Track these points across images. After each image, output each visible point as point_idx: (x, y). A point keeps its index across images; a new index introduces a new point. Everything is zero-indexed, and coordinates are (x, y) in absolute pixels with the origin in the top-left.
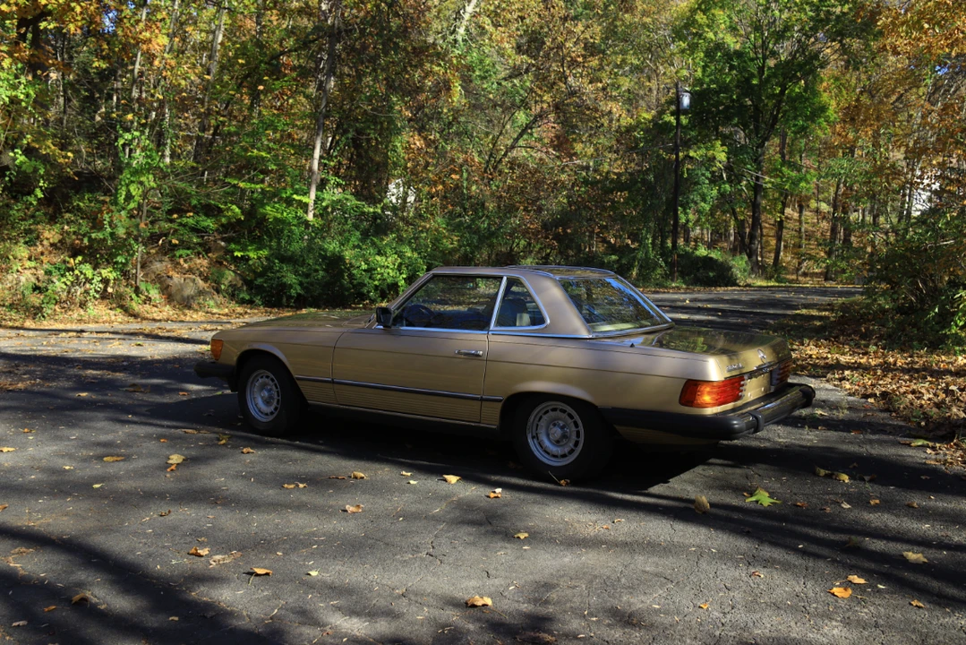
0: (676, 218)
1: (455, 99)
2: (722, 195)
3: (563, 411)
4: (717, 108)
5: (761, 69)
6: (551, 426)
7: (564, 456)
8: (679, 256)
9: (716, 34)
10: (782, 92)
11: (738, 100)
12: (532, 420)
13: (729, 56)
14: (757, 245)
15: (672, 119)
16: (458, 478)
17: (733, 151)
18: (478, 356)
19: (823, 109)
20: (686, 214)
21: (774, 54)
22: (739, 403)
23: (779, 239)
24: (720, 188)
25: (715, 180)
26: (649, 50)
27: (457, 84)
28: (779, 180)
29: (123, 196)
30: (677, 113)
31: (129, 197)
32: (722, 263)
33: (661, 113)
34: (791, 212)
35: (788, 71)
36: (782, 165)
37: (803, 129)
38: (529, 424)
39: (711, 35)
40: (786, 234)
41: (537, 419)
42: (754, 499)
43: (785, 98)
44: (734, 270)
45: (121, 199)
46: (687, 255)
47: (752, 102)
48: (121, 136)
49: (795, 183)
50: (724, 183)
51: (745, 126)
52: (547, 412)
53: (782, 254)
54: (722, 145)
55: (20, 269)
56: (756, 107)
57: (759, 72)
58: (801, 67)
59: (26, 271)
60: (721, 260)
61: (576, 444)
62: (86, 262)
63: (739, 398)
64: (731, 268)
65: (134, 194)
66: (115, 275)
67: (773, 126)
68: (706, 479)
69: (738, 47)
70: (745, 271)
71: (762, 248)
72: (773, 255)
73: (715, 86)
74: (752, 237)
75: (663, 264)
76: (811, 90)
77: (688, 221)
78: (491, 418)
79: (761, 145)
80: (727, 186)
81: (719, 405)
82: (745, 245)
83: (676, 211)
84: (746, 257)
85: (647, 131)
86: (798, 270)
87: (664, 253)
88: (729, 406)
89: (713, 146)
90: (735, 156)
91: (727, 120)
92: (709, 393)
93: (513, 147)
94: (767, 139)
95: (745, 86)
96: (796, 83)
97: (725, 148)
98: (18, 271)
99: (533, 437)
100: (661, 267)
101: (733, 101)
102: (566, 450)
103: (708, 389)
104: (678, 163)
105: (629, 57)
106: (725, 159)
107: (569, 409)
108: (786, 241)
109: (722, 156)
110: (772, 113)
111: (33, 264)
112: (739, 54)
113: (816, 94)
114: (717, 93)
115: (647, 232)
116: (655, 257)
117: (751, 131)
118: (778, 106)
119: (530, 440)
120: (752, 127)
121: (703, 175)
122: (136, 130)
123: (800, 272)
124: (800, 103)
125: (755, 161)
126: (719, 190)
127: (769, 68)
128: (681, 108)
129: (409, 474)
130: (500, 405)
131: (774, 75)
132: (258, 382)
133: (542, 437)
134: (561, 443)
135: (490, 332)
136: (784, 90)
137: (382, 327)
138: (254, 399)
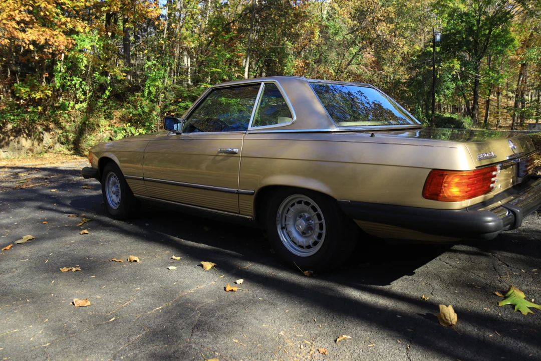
0: (434, 100)
1: (316, 39)
2: (457, 87)
3: (307, 203)
4: (455, 43)
5: (478, 21)
6: (298, 218)
7: (309, 247)
8: (435, 117)
9: (454, 4)
10: (490, 33)
11: (466, 38)
12: (280, 212)
13: (461, 15)
14: (475, 112)
15: (432, 49)
16: (213, 264)
17: (464, 64)
18: (235, 153)
19: (512, 40)
20: (439, 97)
21: (485, 13)
22: (491, 195)
23: (487, 109)
24: (457, 83)
25: (454, 79)
26: (420, 20)
27: (317, 31)
28: (488, 78)
29: (147, 93)
30: (434, 47)
31: (150, 93)
32: (458, 120)
33: (426, 46)
34: (493, 97)
35: (493, 21)
36: (489, 71)
37: (501, 52)
38: (278, 215)
39: (451, 5)
40: (491, 108)
41: (286, 211)
42: (508, 302)
43: (491, 36)
44: (464, 124)
45: (146, 94)
46: (439, 117)
47: (474, 38)
48: (146, 63)
49: (497, 80)
50: (459, 81)
51: (470, 50)
52: (293, 205)
53: (488, 117)
54: (457, 61)
55: (104, 131)
56: (476, 41)
57: (477, 23)
58: (500, 19)
59: (107, 132)
60: (457, 119)
61: (320, 236)
62: (132, 126)
63: (490, 190)
64: (463, 123)
65: (152, 91)
66: (145, 131)
67: (485, 50)
68: (452, 269)
69: (466, 10)
70: (470, 124)
71: (478, 114)
72: (484, 118)
73: (453, 31)
74: (473, 108)
75: (427, 121)
76: (505, 31)
77: (440, 100)
78: (247, 210)
79: (479, 60)
80: (460, 82)
81: (470, 198)
82: (470, 112)
83: (434, 96)
84: (470, 118)
85: (418, 56)
86: (497, 125)
87: (427, 116)
88: (479, 199)
89: (453, 62)
90: (465, 66)
91: (460, 48)
92: (458, 185)
93: (349, 64)
94: (481, 58)
95: (470, 31)
96: (497, 28)
98: (103, 131)
99: (283, 228)
100: (426, 122)
101: (463, 38)
102: (311, 242)
103: (456, 180)
104: (435, 71)
105: (409, 23)
106: (459, 68)
107: (313, 203)
108: (491, 111)
109: (457, 66)
110: (484, 44)
111: (110, 128)
112: (466, 14)
113: (507, 32)
114: (454, 34)
115: (418, 105)
116: (423, 117)
117: (473, 54)
118: (487, 40)
119: (279, 231)
120: (473, 52)
121: (448, 77)
122: (154, 60)
123: (498, 126)
124: (500, 38)
125: (475, 69)
126: (456, 84)
127: (483, 21)
128: (436, 43)
129: (178, 258)
130: (253, 197)
131: (485, 24)
132: (111, 180)
133: (289, 228)
134: (307, 235)
135: (247, 132)
136: (491, 31)
137: (175, 134)
138: (109, 193)
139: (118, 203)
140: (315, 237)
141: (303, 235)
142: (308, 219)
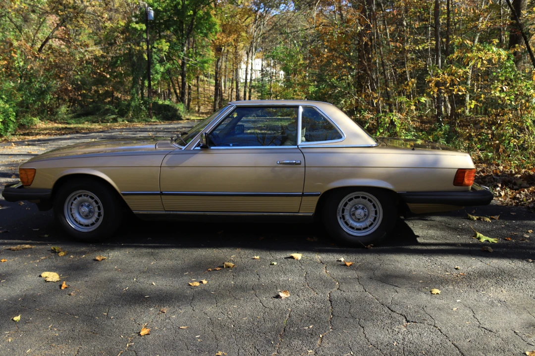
2: (166, 70)
3: (364, 198)
8: (152, 104)
12: (340, 206)
14: (185, 98)
17: (172, 46)
19: (214, 24)
25: (161, 61)
33: (129, 22)
38: (338, 209)
41: (343, 205)
43: (195, 17)
47: (178, 17)
50: (166, 63)
51: (176, 31)
54: (166, 42)
67: (191, 32)
70: (183, 112)
74: (182, 93)
76: (208, 14)
78: (308, 208)
80: (168, 65)
87: (144, 103)
89: (161, 43)
95: (175, 9)
97: (168, 44)
99: (340, 218)
100: (144, 110)
106: (168, 50)
107: (370, 196)
109: (166, 48)
110: (189, 26)
116: (140, 105)
118: (192, 22)
119: (339, 221)
124: (204, 20)
126: (164, 67)
128: (149, 19)
131: (189, 5)
132: (76, 200)
133: (347, 217)
134: (361, 220)
135: (299, 147)
136: (195, 13)
137: (199, 148)
138: (72, 215)
139: (93, 224)
140: (372, 220)
141: (358, 220)
142: (363, 209)
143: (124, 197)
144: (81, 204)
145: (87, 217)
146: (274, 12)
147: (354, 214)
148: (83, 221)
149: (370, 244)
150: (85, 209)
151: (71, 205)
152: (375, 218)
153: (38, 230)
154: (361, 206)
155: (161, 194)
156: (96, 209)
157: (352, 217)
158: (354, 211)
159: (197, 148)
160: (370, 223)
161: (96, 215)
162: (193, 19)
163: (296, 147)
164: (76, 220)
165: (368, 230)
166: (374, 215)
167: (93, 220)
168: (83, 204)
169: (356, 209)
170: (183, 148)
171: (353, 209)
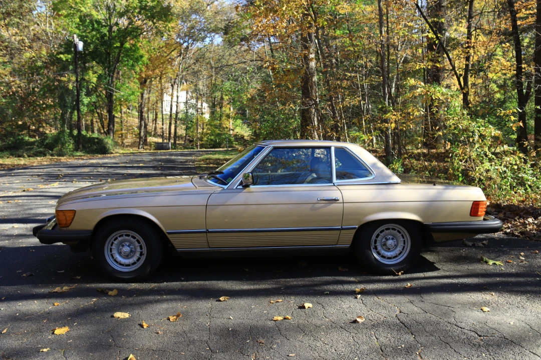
8: (82, 137)
10: (122, 46)
12: (373, 238)
13: (92, 22)
19: (142, 56)
21: (117, 24)
43: (123, 49)
51: (103, 63)
54: (93, 74)
67: (117, 64)
75: (74, 142)
78: (345, 241)
89: (88, 74)
97: (96, 76)
99: (373, 249)
112: (97, 22)
116: (69, 137)
118: (119, 53)
120: (106, 64)
124: (131, 52)
127: (114, 32)
128: (78, 50)
130: (355, 231)
132: (117, 240)
133: (379, 248)
134: (391, 250)
135: (335, 184)
136: (122, 44)
137: (241, 187)
138: (112, 255)
139: (134, 264)
140: (401, 249)
141: (388, 250)
142: (392, 239)
143: (169, 236)
144: (122, 244)
145: (127, 256)
146: (199, 45)
147: (385, 245)
148: (123, 261)
149: (400, 271)
150: (126, 249)
151: (112, 245)
152: (404, 247)
153: (63, 271)
154: (391, 237)
155: (207, 232)
156: (138, 249)
157: (383, 247)
158: (384, 242)
159: (239, 187)
160: (399, 252)
161: (138, 254)
162: (120, 51)
163: (332, 184)
164: (117, 260)
165: (397, 258)
166: (403, 245)
167: (135, 259)
168: (123, 244)
169: (387, 240)
170: (226, 187)
171: (384, 240)
